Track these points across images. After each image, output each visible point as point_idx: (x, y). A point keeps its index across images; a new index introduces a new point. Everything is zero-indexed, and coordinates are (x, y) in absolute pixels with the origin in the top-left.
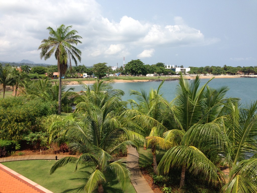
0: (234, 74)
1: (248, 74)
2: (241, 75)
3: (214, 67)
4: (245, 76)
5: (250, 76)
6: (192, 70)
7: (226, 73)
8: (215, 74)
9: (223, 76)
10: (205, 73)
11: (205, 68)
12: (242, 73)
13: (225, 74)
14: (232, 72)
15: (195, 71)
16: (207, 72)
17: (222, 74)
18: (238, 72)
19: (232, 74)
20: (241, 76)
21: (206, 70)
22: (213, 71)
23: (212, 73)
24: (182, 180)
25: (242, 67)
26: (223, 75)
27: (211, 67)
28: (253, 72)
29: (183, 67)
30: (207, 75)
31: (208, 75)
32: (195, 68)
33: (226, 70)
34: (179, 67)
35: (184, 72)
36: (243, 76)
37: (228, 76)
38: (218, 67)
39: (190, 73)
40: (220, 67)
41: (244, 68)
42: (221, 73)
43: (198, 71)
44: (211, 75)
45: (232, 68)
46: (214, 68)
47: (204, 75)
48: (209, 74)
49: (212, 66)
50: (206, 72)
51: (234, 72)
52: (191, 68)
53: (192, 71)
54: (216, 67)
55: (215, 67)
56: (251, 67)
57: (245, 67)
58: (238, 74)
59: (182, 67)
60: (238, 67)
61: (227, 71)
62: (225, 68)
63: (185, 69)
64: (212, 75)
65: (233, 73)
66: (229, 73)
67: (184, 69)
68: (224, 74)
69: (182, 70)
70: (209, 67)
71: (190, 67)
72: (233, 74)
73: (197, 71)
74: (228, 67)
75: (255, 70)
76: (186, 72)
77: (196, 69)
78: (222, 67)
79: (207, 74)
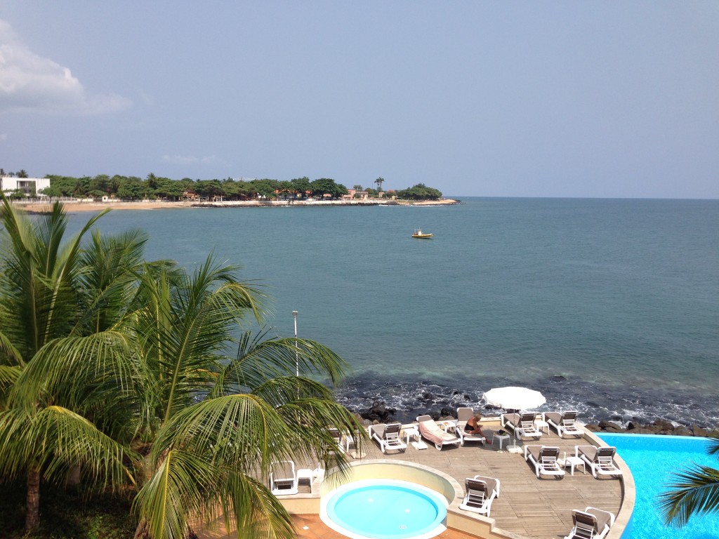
0: (177, 200)
1: (210, 200)
2: (193, 200)
3: (121, 178)
4: (202, 203)
5: (214, 203)
6: (56, 186)
7: (157, 195)
8: (126, 198)
9: (147, 204)
10: (98, 196)
11: (94, 180)
12: (196, 196)
13: (153, 199)
14: (170, 193)
15: (65, 189)
16: (104, 193)
17: (146, 199)
18: (186, 193)
19: (171, 198)
20: (192, 203)
21: (99, 185)
22: (120, 190)
23: (117, 196)
24: (31, 510)
25: (195, 180)
26: (147, 201)
27: (113, 179)
28: (220, 195)
29: (25, 177)
30: (104, 200)
31: (106, 200)
32: (64, 179)
33: (156, 189)
34: (11, 175)
35: (30, 191)
36: (197, 203)
37: (160, 203)
38: (134, 178)
39: (49, 193)
40: (137, 180)
41: (198, 184)
42: (143, 195)
43: (76, 189)
44: (116, 200)
45: (171, 182)
46: (122, 181)
47: (96, 201)
48: (109, 198)
49: (116, 176)
50: (99, 192)
51: (176, 194)
52: (53, 179)
53: (58, 189)
54: (126, 178)
55: (123, 177)
56: (215, 181)
57: (201, 180)
58: (185, 197)
59: (22, 175)
60: (184, 180)
61: (158, 191)
62: (151, 181)
63: (34, 183)
64: (119, 201)
65: (173, 196)
66: (162, 196)
67: (30, 182)
68: (150, 199)
69: (22, 183)
70: (107, 177)
71: (48, 177)
72: (175, 198)
73: (72, 187)
74: (160, 178)
75: (224, 189)
76: (37, 189)
77: (68, 182)
78: (143, 180)
79: (103, 198)
